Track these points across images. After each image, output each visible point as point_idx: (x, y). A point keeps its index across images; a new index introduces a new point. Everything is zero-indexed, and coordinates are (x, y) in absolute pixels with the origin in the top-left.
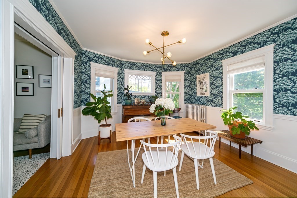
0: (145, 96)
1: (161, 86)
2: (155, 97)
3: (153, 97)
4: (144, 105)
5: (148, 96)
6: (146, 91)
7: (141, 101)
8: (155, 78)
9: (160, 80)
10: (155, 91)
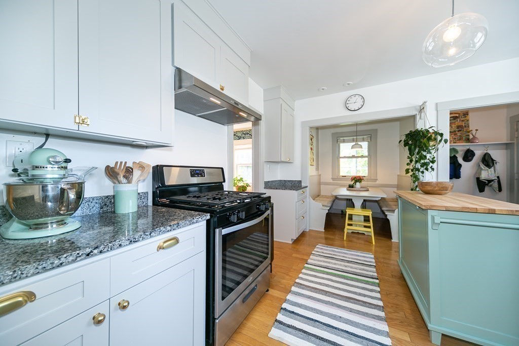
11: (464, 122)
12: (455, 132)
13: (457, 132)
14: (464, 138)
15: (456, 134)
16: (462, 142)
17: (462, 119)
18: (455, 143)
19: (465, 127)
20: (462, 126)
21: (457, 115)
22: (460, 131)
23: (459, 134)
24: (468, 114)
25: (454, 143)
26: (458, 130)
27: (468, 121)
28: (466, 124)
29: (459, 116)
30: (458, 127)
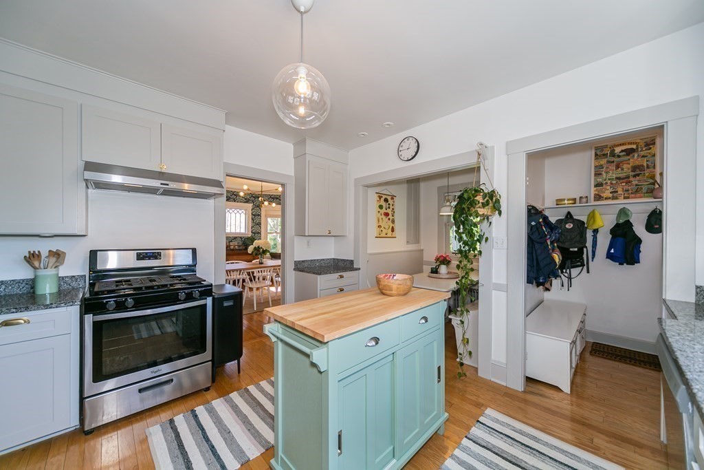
0: (235, 238)
1: (259, 224)
2: (252, 240)
3: (248, 238)
4: (236, 250)
5: (241, 237)
6: (238, 231)
7: (231, 244)
8: (251, 212)
9: (259, 215)
10: (250, 230)
11: (645, 159)
12: (629, 177)
13: (631, 179)
14: (645, 189)
15: (630, 182)
16: (641, 197)
17: (642, 153)
18: (628, 198)
19: (648, 167)
20: (642, 166)
21: (634, 147)
22: (638, 175)
23: (635, 182)
24: (654, 144)
25: (625, 198)
26: (633, 173)
27: (654, 155)
28: (650, 164)
29: (637, 149)
30: (634, 168)
